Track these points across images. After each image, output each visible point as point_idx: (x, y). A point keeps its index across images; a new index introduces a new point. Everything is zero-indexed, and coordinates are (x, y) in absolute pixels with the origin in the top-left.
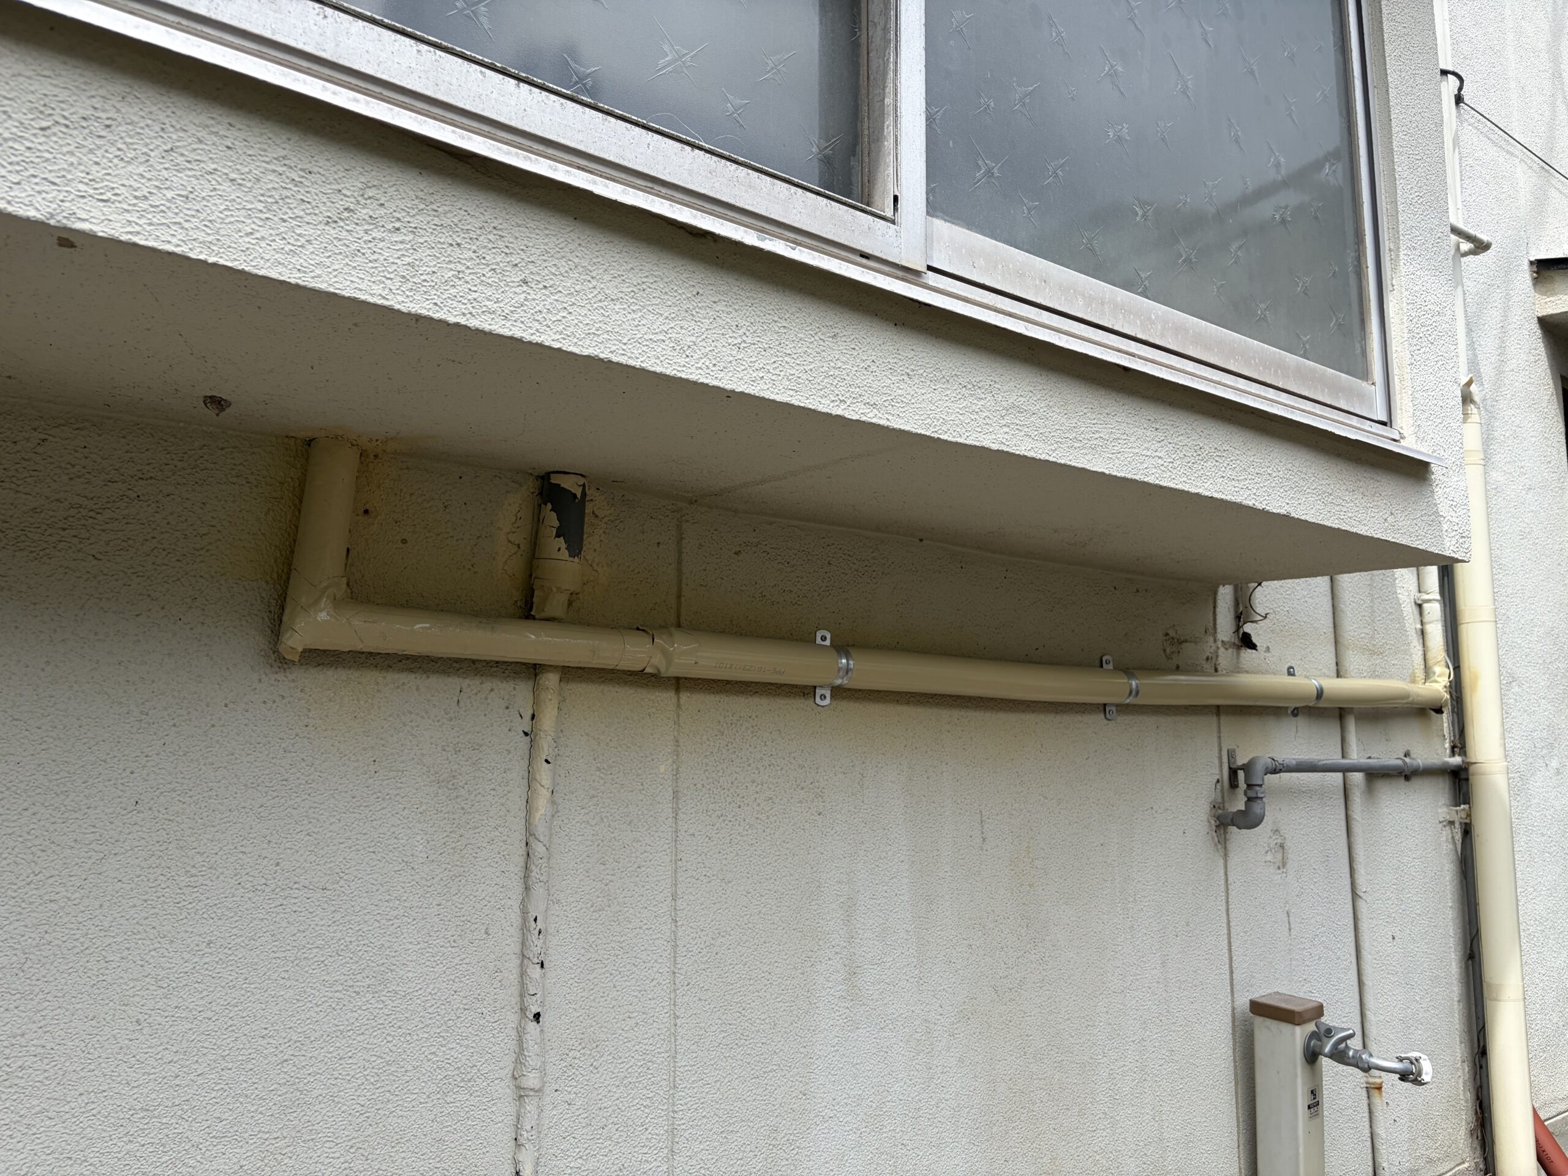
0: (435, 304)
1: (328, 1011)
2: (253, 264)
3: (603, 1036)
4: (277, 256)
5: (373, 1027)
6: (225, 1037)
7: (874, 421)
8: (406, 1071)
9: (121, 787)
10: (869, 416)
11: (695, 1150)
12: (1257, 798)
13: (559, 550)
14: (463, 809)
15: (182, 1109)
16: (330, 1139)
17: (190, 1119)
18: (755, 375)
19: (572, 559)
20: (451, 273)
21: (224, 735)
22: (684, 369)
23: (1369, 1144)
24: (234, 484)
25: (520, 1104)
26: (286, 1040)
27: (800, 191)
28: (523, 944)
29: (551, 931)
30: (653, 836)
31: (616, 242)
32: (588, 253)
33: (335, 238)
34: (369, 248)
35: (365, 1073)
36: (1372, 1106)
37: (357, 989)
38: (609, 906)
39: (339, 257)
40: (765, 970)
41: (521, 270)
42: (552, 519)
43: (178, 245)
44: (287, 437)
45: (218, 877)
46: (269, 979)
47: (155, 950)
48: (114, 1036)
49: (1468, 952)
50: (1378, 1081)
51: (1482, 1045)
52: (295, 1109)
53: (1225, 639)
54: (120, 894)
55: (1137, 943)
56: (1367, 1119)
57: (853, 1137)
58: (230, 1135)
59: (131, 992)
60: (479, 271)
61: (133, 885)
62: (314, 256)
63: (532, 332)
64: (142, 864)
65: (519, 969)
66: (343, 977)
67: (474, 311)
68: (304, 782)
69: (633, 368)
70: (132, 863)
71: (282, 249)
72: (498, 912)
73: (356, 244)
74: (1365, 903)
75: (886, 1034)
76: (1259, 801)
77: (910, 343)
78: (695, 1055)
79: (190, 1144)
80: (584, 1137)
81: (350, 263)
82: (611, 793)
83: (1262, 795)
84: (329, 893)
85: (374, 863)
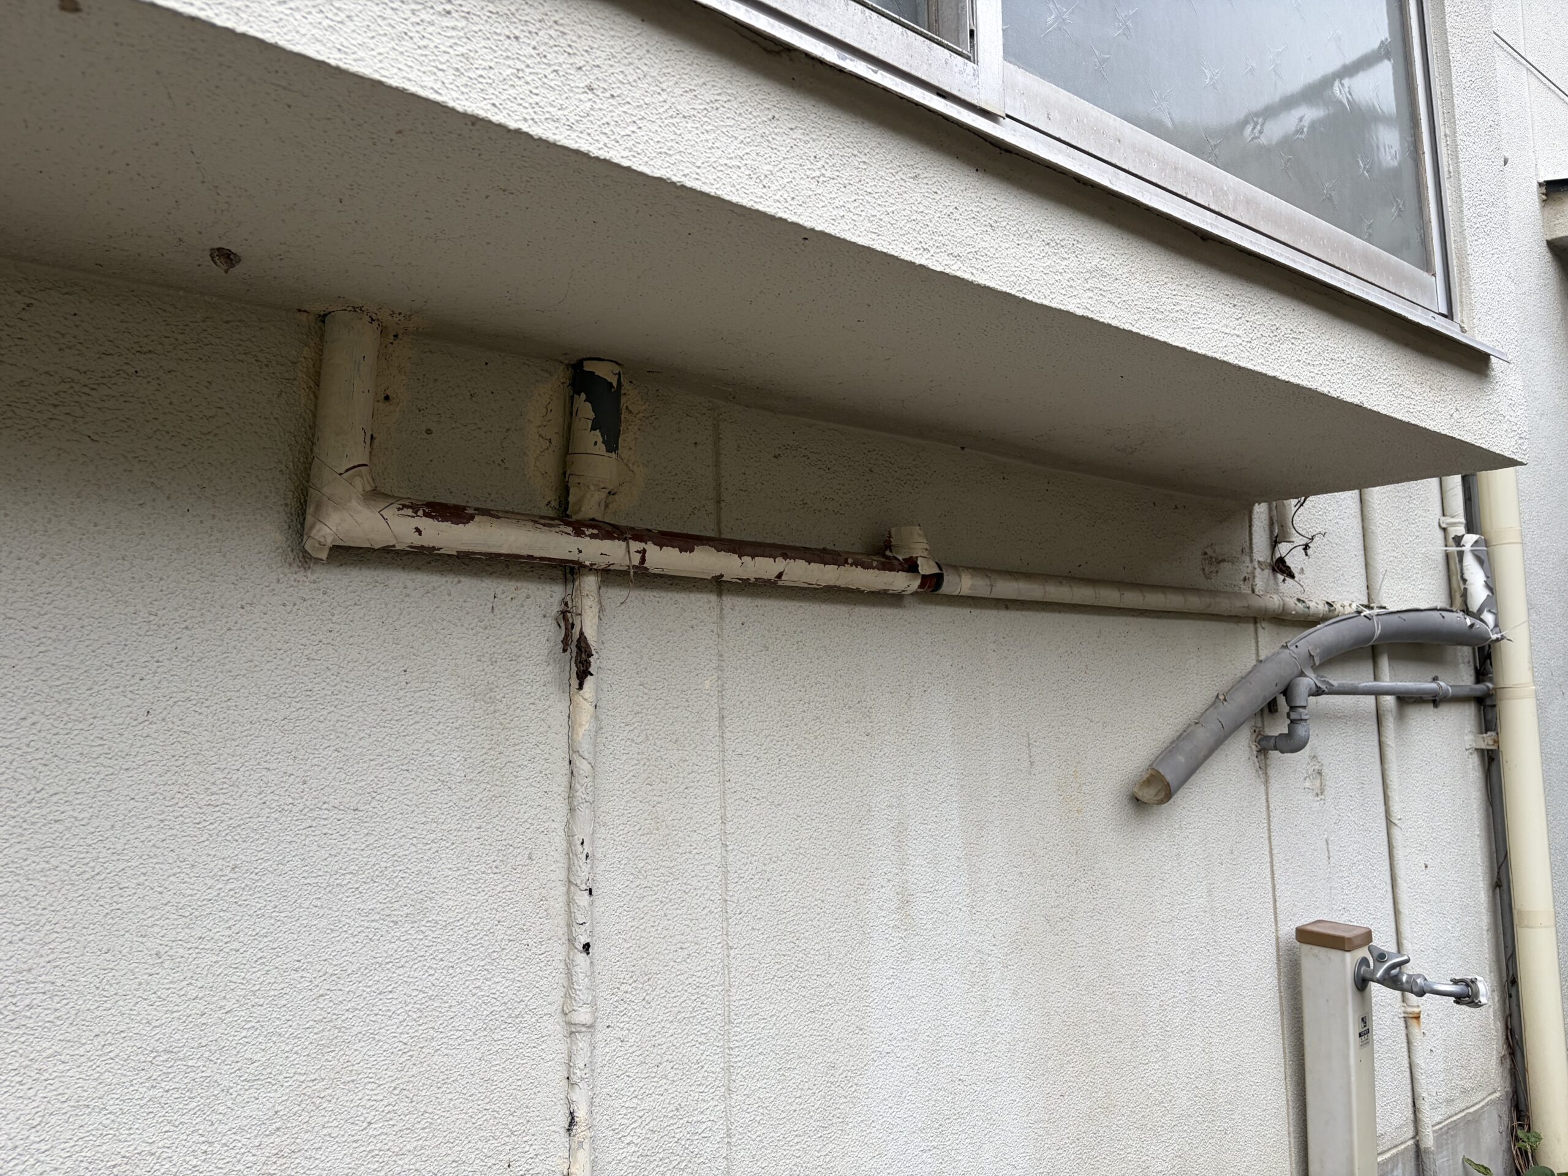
0: (494, 105)
1: (365, 942)
2: (288, 37)
3: (655, 969)
4: (314, 31)
5: (413, 960)
6: (254, 970)
7: (958, 274)
8: (450, 1007)
9: (130, 695)
10: (953, 268)
11: (753, 1088)
12: (1302, 720)
13: (596, 443)
14: (501, 724)
15: (210, 1051)
16: (372, 1080)
17: (219, 1061)
18: (835, 213)
19: (609, 454)
20: (509, 71)
21: (241, 640)
22: (761, 200)
23: (1408, 1074)
25: (572, 1040)
26: (321, 974)
27: (875, 15)
28: (569, 869)
29: (599, 856)
30: (700, 755)
31: (687, 52)
32: (657, 61)
33: (380, 16)
34: (417, 32)
35: (407, 1008)
36: (1411, 1036)
37: (395, 919)
38: (657, 829)
39: (384, 39)
40: (818, 897)
41: (586, 75)
43: (202, 9)
44: (299, 310)
45: (241, 796)
46: (300, 907)
47: (174, 875)
48: (132, 971)
49: (1495, 880)
50: (1416, 1010)
51: (1511, 973)
52: (333, 1048)
53: (1261, 559)
54: (133, 813)
55: (1184, 871)
56: (1405, 1050)
57: (912, 1073)
58: (263, 1077)
59: (150, 922)
60: (540, 71)
61: (147, 804)
62: (355, 35)
63: (600, 146)
64: (157, 781)
65: (566, 897)
66: (379, 905)
67: (535, 117)
68: (330, 693)
69: (708, 195)
70: (146, 779)
71: (320, 23)
72: (541, 836)
73: (403, 26)
74: (1399, 830)
75: (940, 966)
76: (1303, 723)
77: (991, 192)
78: (749, 988)
79: (219, 1089)
80: (639, 1075)
81: (396, 47)
82: (656, 709)
83: (1306, 717)
84: (361, 814)
85: (408, 782)
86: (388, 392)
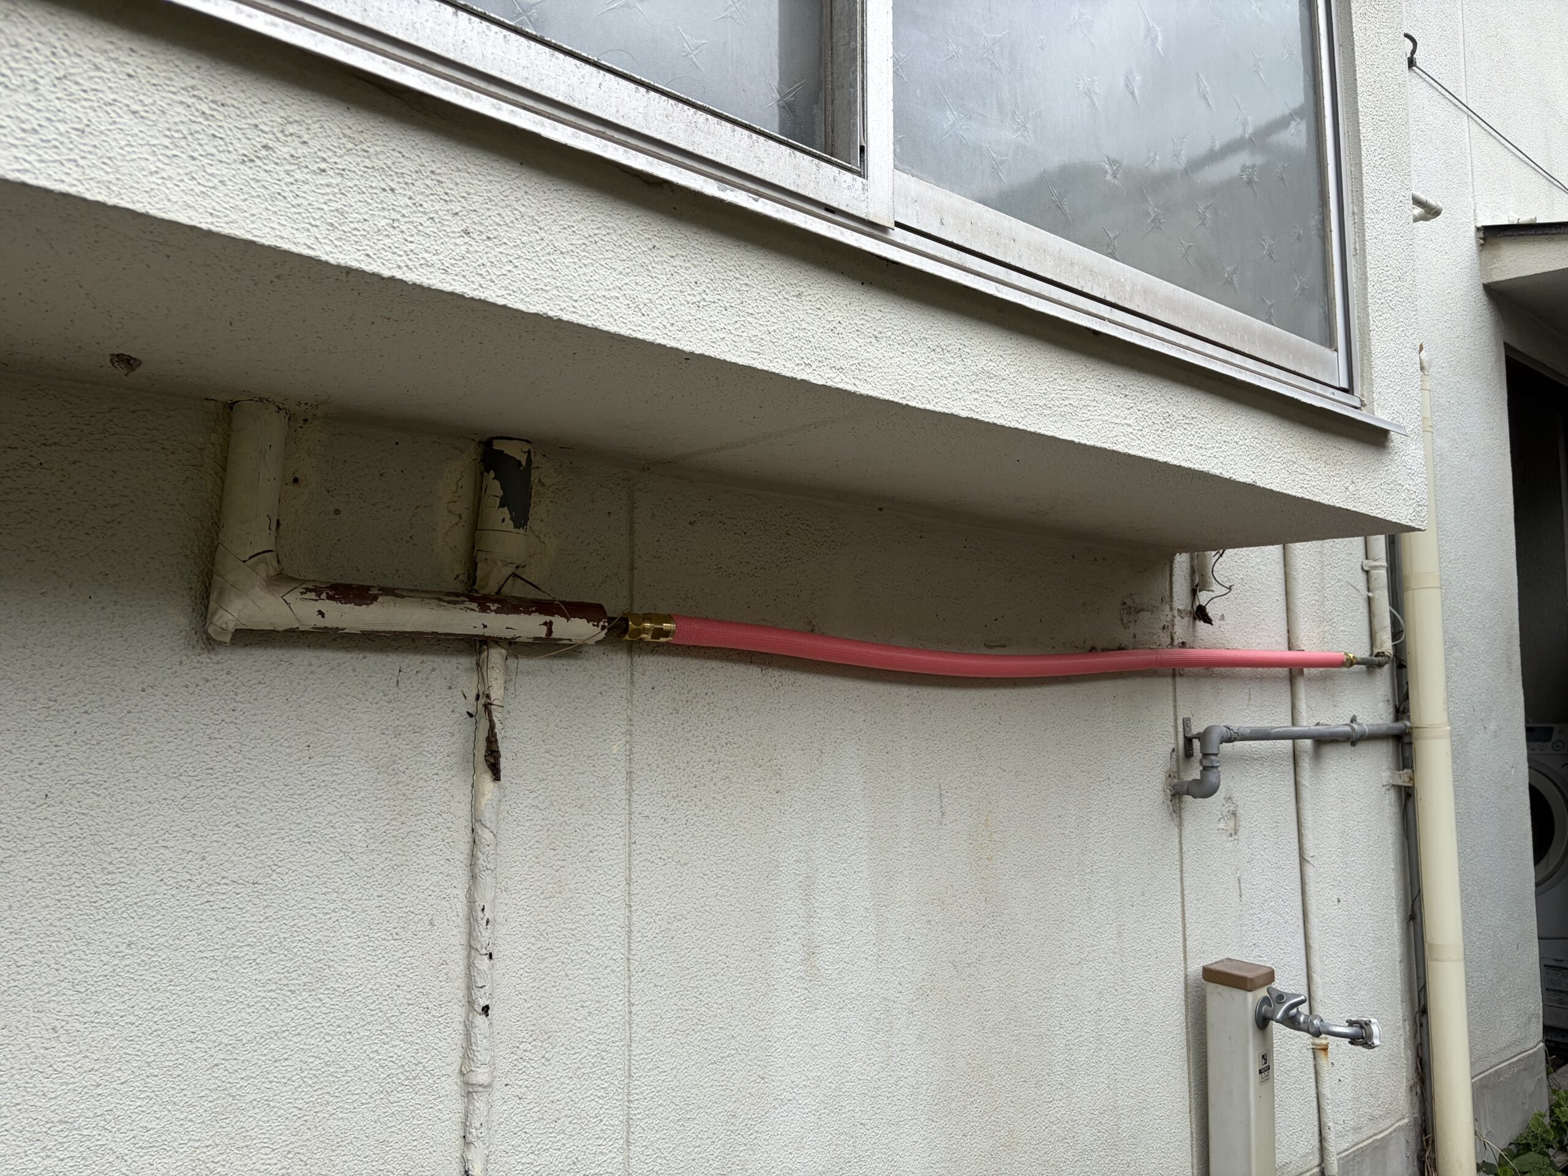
0: (368, 255)
1: (261, 1011)
2: (159, 206)
3: (555, 1027)
4: (186, 198)
5: (310, 1027)
6: (150, 1042)
7: (840, 386)
8: (346, 1072)
9: (29, 780)
10: (835, 380)
11: (652, 1139)
12: (1213, 767)
13: (503, 520)
14: (404, 795)
15: (105, 1120)
16: (266, 1145)
17: (114, 1130)
18: (715, 335)
19: (517, 530)
20: (383, 222)
21: (141, 722)
22: (640, 328)
23: (1315, 1104)
24: (148, 450)
25: (469, 1101)
26: (216, 1044)
27: (762, 139)
28: (470, 934)
29: (499, 920)
30: (605, 819)
31: (566, 190)
32: (534, 201)
33: (252, 179)
34: (291, 191)
35: (302, 1075)
36: (1318, 1067)
37: (292, 988)
38: (560, 893)
39: (257, 200)
40: (722, 953)
41: (463, 220)
42: (495, 488)
43: (74, 185)
44: (207, 399)
45: (138, 874)
46: (196, 980)
47: (71, 952)
48: (28, 1045)
49: (1410, 912)
50: (1324, 1042)
51: (1422, 1003)
52: (227, 1115)
53: (1181, 608)
54: (31, 893)
55: (1094, 914)
56: (1313, 1080)
57: (812, 1119)
58: (157, 1144)
59: (45, 998)
60: (415, 219)
61: (45, 884)
62: (228, 199)
63: (475, 287)
64: (55, 862)
65: (466, 960)
66: (277, 975)
67: (410, 263)
68: (232, 770)
69: (585, 327)
70: (43, 860)
71: (192, 190)
72: (443, 902)
73: (276, 187)
74: (1312, 867)
75: (844, 1014)
76: (1215, 770)
77: (878, 303)
78: (650, 1042)
79: (114, 1156)
80: (537, 1131)
81: (270, 207)
82: (561, 775)
83: (1218, 764)
84: (261, 887)
85: (310, 854)
86: (297, 475)
